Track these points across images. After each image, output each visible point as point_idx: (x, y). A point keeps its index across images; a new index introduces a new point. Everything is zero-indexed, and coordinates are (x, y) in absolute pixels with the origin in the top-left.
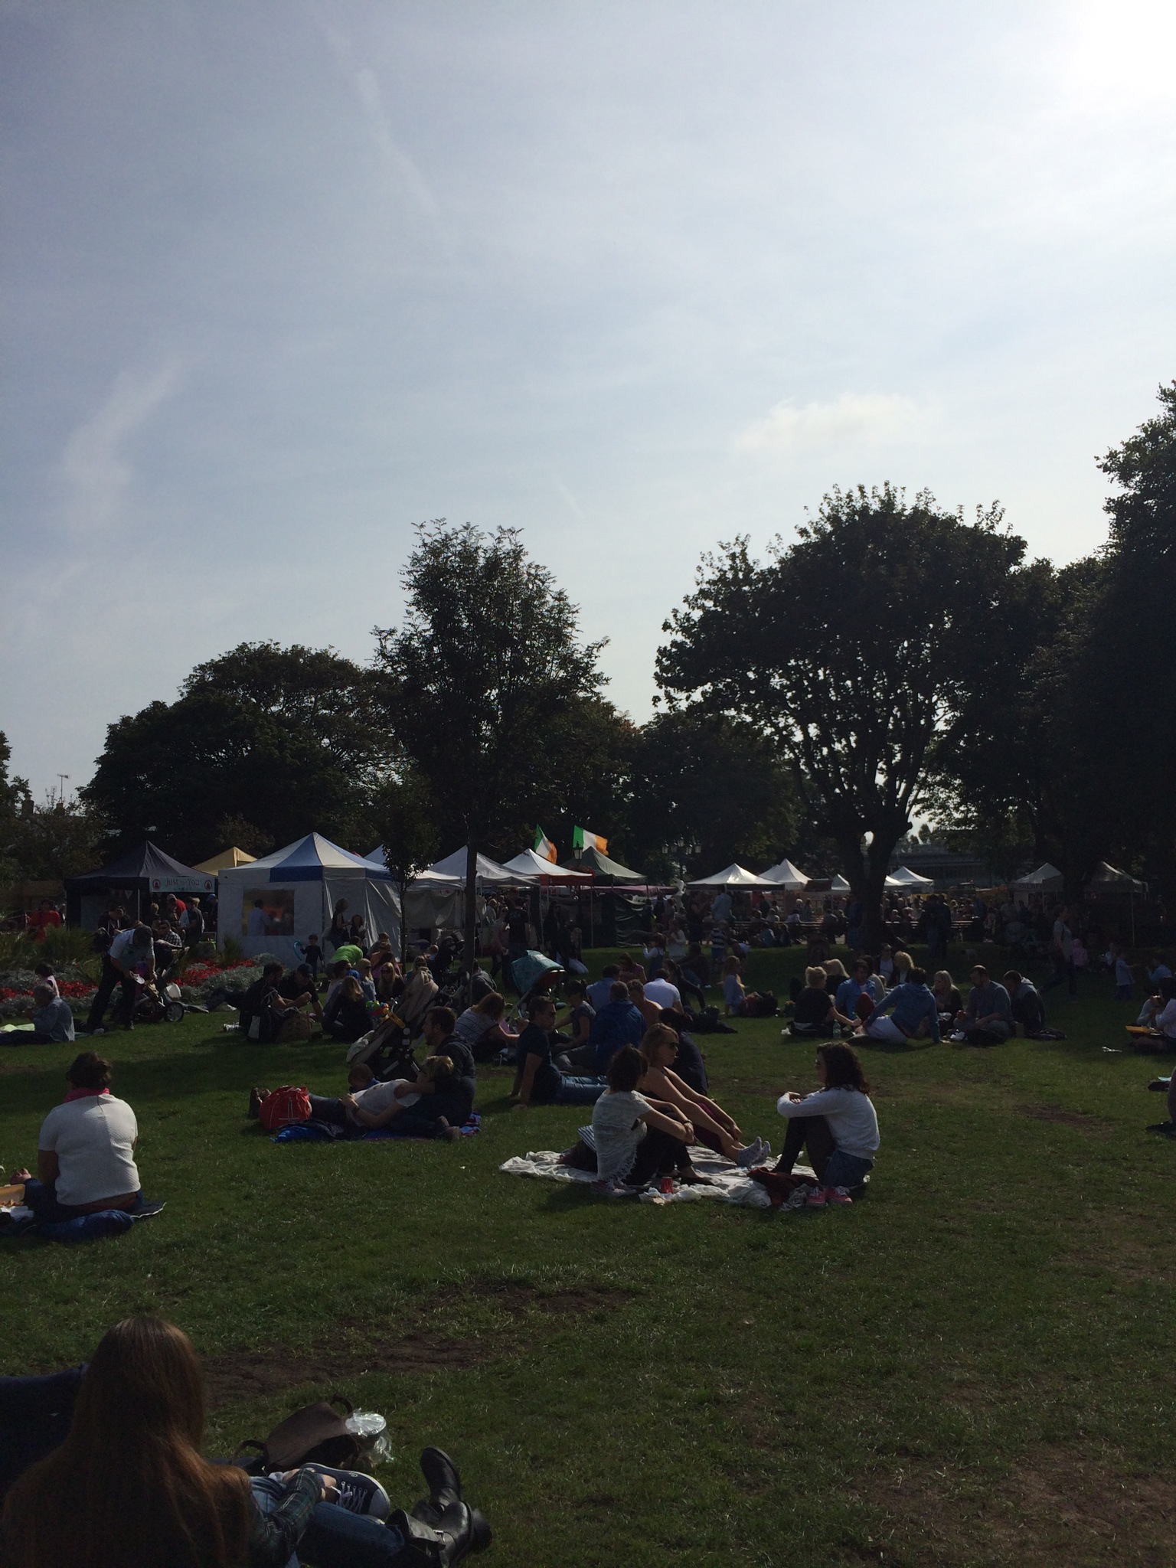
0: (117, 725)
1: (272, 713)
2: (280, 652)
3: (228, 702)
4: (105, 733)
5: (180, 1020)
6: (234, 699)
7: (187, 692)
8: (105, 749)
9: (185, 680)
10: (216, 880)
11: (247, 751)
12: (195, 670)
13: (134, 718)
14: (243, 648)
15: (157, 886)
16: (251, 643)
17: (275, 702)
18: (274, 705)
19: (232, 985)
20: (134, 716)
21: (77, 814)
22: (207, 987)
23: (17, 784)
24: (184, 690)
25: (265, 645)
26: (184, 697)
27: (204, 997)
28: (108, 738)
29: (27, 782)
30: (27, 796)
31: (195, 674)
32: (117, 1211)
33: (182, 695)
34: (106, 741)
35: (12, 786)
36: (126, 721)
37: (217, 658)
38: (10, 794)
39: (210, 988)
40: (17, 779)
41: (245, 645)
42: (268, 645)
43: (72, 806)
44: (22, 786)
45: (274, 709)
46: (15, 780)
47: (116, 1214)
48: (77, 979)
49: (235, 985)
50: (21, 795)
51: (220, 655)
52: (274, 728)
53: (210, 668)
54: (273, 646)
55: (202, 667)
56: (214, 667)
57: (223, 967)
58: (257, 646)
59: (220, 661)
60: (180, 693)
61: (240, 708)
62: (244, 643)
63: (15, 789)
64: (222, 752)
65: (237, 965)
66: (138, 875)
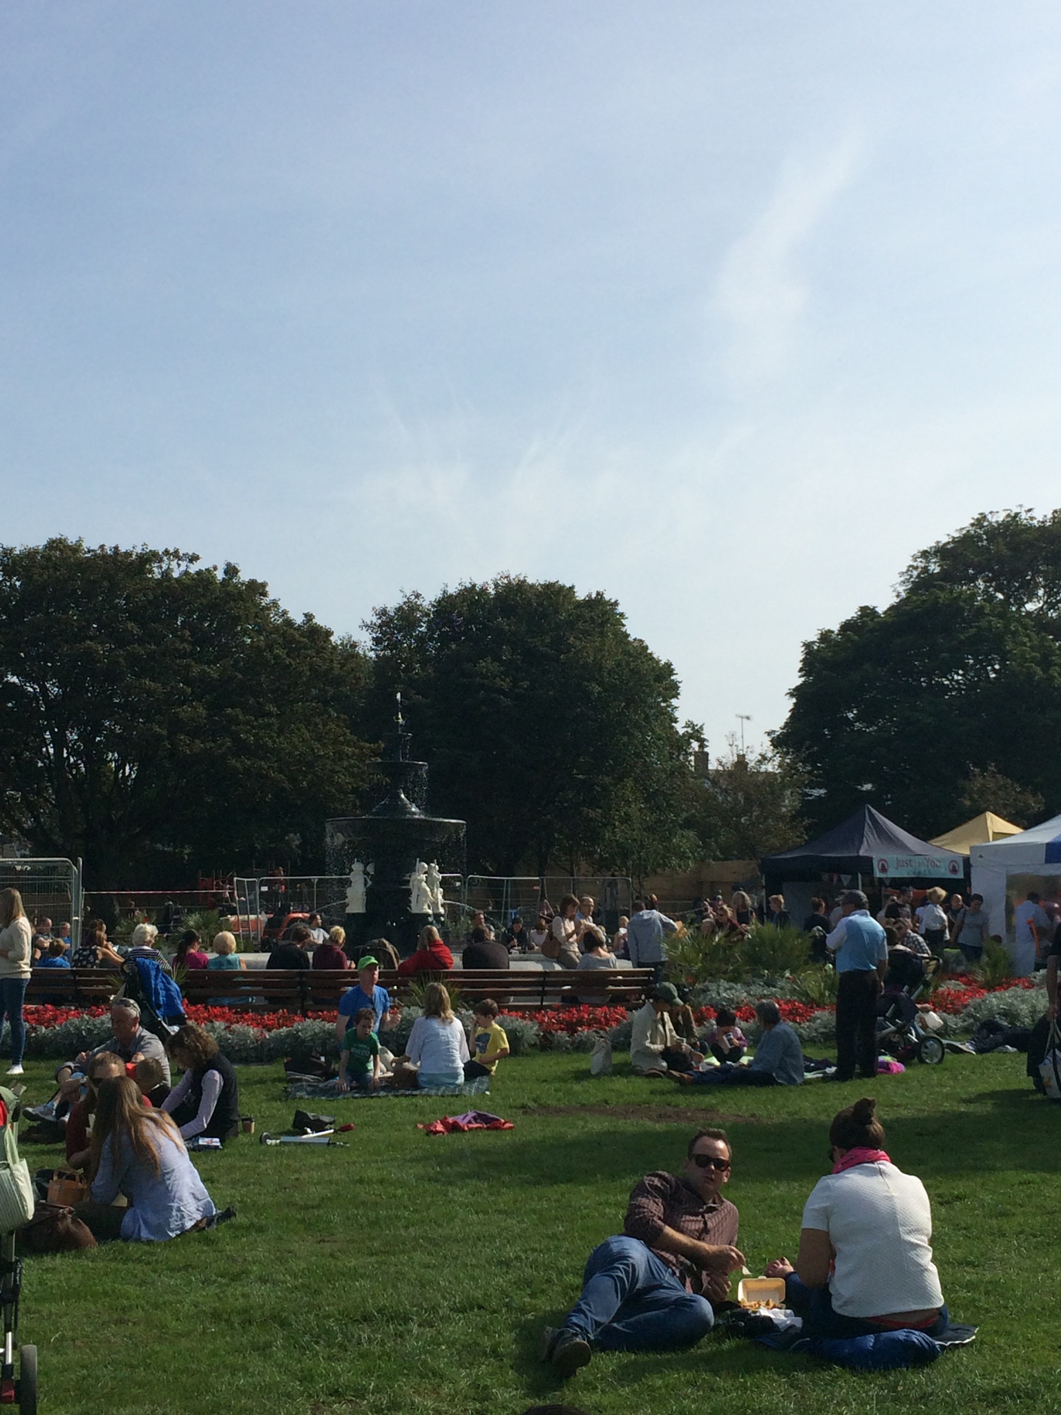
0: (814, 642)
1: (1029, 613)
2: (1035, 522)
3: (964, 601)
4: (799, 655)
5: (940, 1061)
6: (973, 596)
7: (905, 590)
8: (800, 677)
9: (902, 574)
10: (967, 860)
11: (994, 671)
12: (915, 558)
13: (836, 632)
14: (980, 522)
15: (884, 870)
16: (991, 513)
17: (1032, 596)
18: (1030, 600)
19: (1004, 1014)
20: (836, 628)
21: (770, 769)
22: (970, 1015)
23: (689, 730)
24: (901, 589)
25: (1013, 514)
26: (901, 598)
27: (966, 1030)
28: (804, 661)
29: (701, 727)
30: (702, 746)
31: (915, 564)
32: (917, 1332)
33: (898, 596)
34: (800, 665)
35: (683, 734)
36: (825, 636)
37: (945, 540)
38: (680, 744)
39: (973, 1017)
40: (690, 724)
41: (984, 517)
42: (1017, 514)
43: (764, 759)
44: (696, 733)
45: (1030, 607)
46: (687, 726)
47: (917, 1337)
48: (795, 998)
49: (1009, 1014)
50: (695, 745)
51: (948, 535)
52: (1033, 635)
53: (936, 553)
54: (1023, 515)
55: (925, 554)
56: (940, 551)
57: (991, 987)
58: (1001, 517)
59: (949, 543)
60: (895, 594)
61: (982, 608)
62: (981, 514)
63: (689, 737)
64: (958, 674)
65: (1009, 985)
66: (858, 852)
